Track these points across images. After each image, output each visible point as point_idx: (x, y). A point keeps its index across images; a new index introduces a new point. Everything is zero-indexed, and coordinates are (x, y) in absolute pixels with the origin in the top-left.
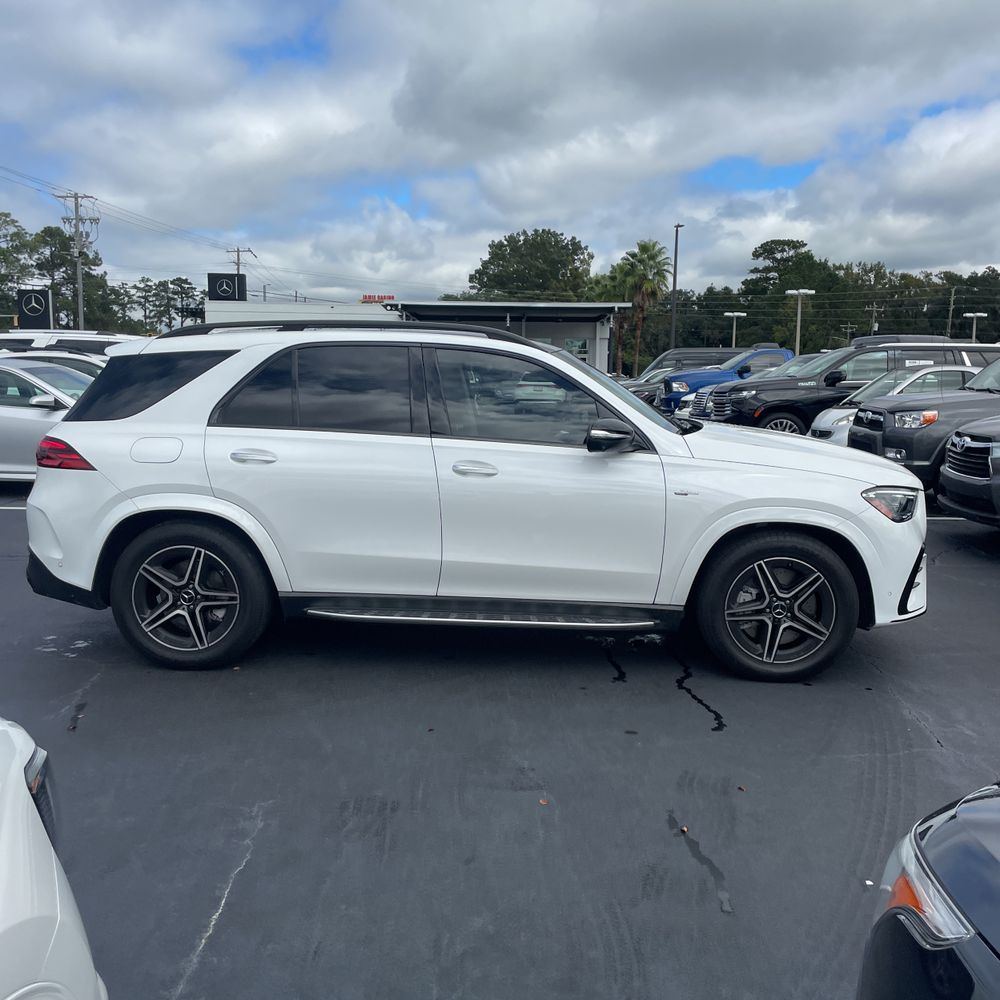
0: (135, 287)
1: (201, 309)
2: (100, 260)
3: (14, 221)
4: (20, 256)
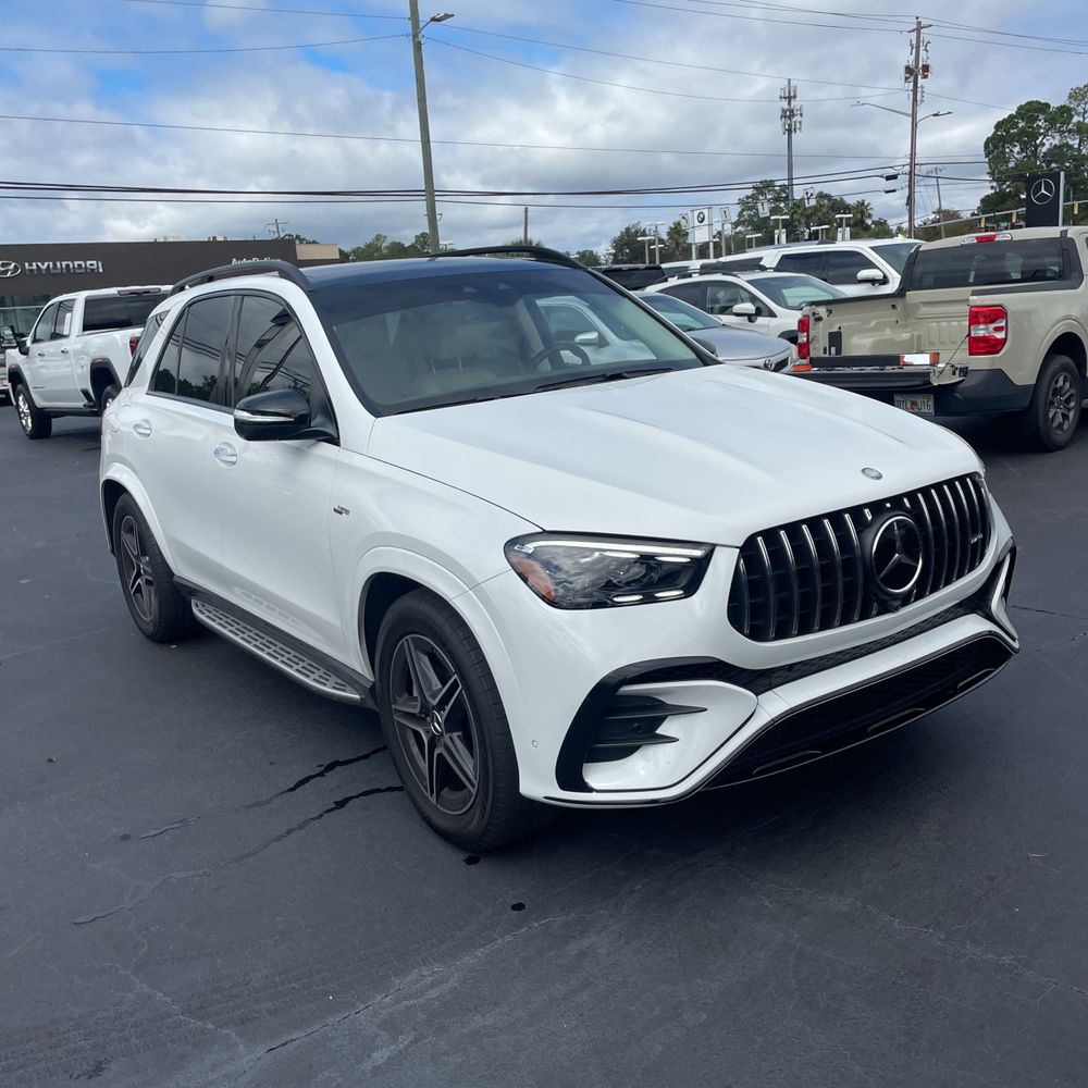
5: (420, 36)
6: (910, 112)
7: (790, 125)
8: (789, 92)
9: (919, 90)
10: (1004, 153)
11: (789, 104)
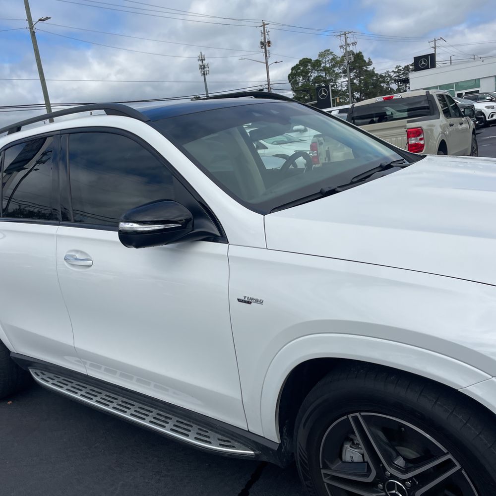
0: (393, 71)
1: (407, 78)
2: (371, 62)
3: (331, 53)
4: (335, 69)
5: (34, 29)
6: (265, 61)
7: (204, 72)
8: (202, 58)
9: (267, 52)
10: (296, 80)
11: (202, 62)
